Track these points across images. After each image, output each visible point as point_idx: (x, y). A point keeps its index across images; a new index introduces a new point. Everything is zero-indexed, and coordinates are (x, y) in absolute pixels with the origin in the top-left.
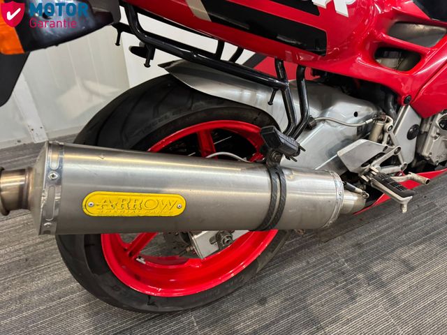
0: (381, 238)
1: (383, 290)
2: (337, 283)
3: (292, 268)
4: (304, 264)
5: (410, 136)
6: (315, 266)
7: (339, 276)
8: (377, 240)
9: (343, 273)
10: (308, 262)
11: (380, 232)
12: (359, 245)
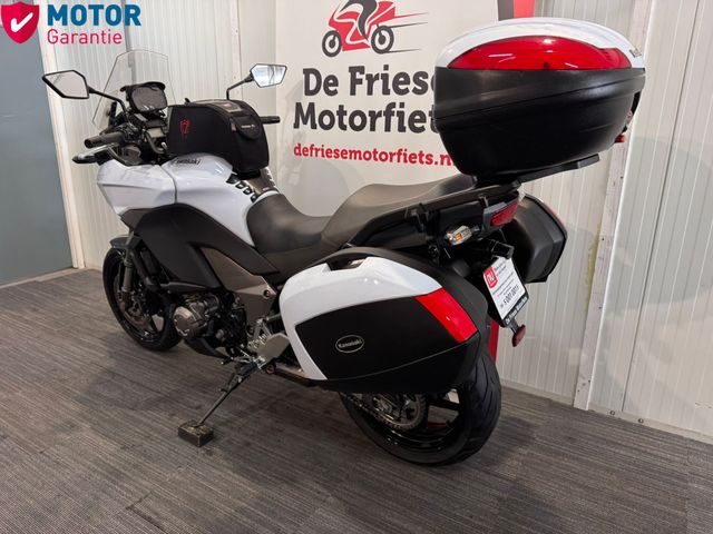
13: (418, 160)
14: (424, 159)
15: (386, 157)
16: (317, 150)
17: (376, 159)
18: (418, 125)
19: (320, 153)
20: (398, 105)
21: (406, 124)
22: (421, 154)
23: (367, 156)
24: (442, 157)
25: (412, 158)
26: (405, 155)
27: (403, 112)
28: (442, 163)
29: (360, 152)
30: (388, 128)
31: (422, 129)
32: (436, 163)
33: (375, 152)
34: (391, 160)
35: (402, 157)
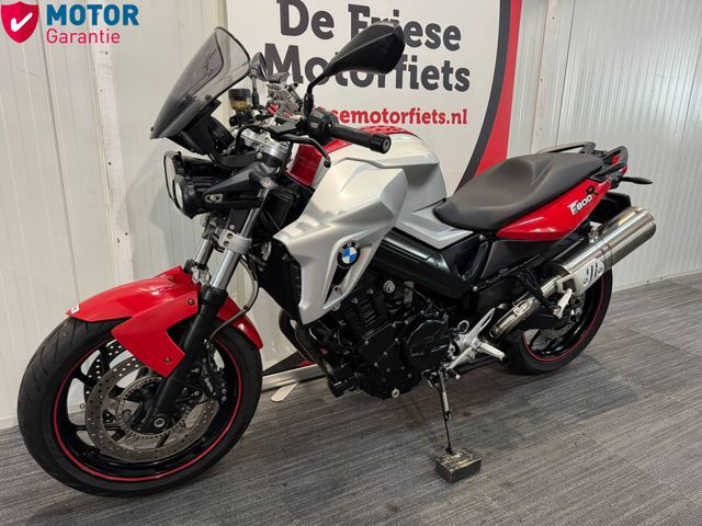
13: (431, 120)
14: (437, 118)
15: (397, 118)
17: (386, 121)
18: (431, 81)
20: (410, 58)
21: (419, 80)
22: (435, 113)
23: (375, 117)
24: (454, 115)
25: (425, 118)
26: (418, 115)
27: (415, 67)
28: (453, 122)
29: (365, 113)
30: (399, 85)
31: (435, 86)
32: (448, 122)
33: (385, 112)
34: (403, 122)
35: (415, 117)
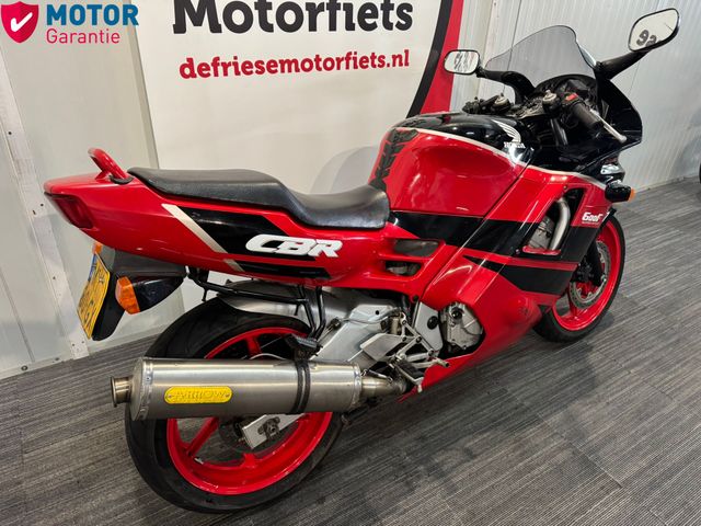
0: (446, 429)
1: (442, 480)
2: (397, 477)
3: (352, 467)
4: (365, 461)
5: (431, 326)
6: (375, 463)
7: (400, 469)
8: (442, 431)
9: (404, 467)
10: (369, 459)
11: (446, 423)
12: (422, 438)
13: (370, 64)
14: (377, 62)
15: (332, 64)
16: (225, 66)
17: (319, 69)
19: (231, 70)
22: (373, 56)
23: (307, 65)
24: (394, 57)
25: (363, 63)
26: (355, 59)
28: (394, 65)
29: (295, 61)
32: (388, 65)
33: (318, 59)
34: (339, 68)
35: (351, 62)
